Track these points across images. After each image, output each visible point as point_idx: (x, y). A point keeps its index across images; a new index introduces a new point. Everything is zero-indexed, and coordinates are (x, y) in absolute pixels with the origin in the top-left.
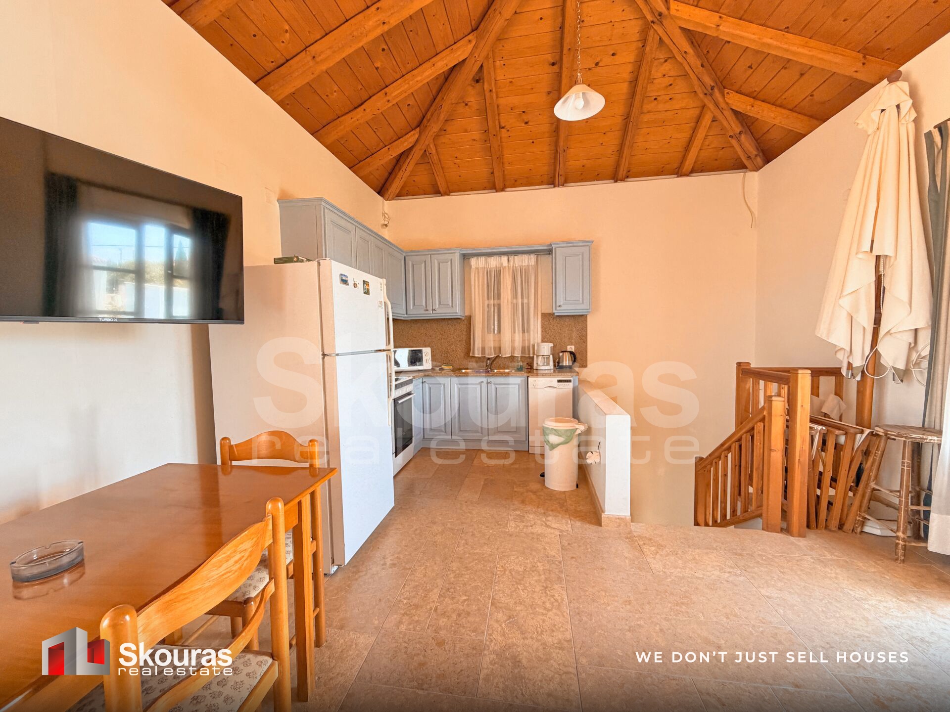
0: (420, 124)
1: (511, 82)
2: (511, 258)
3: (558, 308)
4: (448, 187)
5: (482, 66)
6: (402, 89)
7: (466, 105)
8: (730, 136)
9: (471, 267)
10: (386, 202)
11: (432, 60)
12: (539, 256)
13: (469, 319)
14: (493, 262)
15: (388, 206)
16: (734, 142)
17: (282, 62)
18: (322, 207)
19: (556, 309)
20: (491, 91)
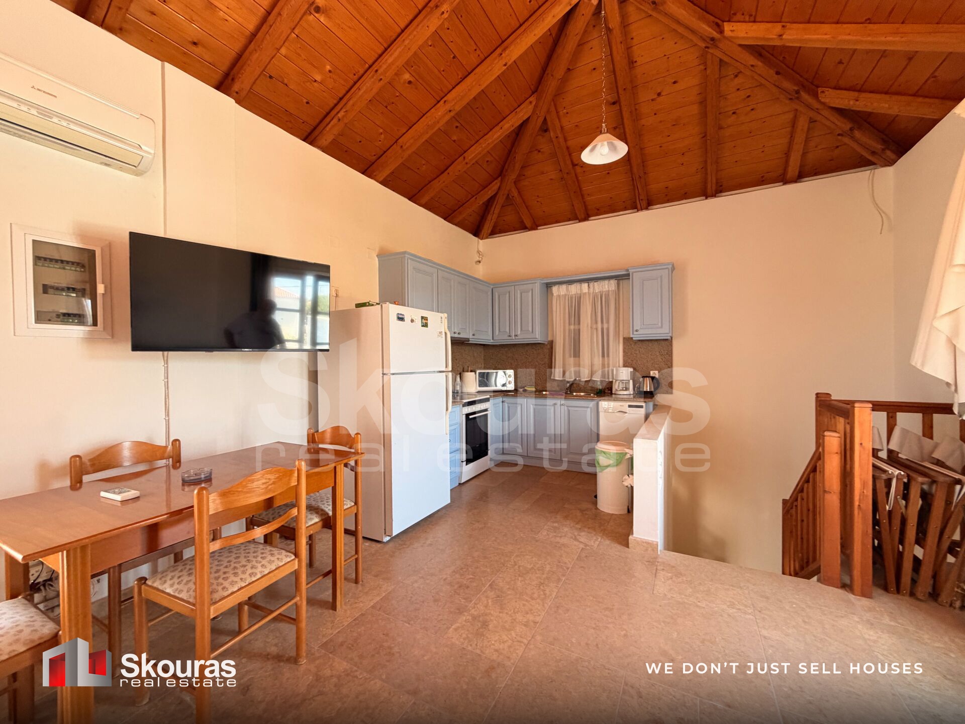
0: (501, 173)
1: (577, 126)
2: (591, 284)
3: (635, 333)
4: (534, 222)
5: (545, 119)
6: (477, 152)
7: (539, 151)
8: (839, 135)
9: (552, 294)
10: (481, 241)
11: (501, 124)
12: (621, 282)
13: (551, 343)
14: (574, 289)
15: (483, 244)
16: (846, 140)
17: (381, 154)
18: (406, 258)
19: (633, 334)
20: (557, 137)
